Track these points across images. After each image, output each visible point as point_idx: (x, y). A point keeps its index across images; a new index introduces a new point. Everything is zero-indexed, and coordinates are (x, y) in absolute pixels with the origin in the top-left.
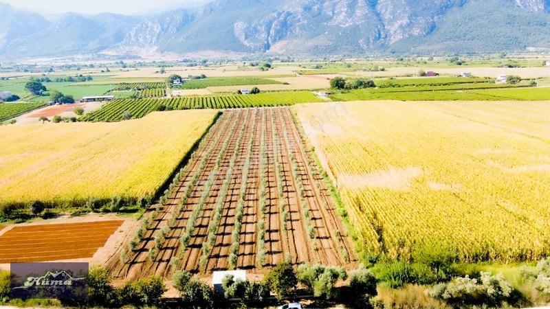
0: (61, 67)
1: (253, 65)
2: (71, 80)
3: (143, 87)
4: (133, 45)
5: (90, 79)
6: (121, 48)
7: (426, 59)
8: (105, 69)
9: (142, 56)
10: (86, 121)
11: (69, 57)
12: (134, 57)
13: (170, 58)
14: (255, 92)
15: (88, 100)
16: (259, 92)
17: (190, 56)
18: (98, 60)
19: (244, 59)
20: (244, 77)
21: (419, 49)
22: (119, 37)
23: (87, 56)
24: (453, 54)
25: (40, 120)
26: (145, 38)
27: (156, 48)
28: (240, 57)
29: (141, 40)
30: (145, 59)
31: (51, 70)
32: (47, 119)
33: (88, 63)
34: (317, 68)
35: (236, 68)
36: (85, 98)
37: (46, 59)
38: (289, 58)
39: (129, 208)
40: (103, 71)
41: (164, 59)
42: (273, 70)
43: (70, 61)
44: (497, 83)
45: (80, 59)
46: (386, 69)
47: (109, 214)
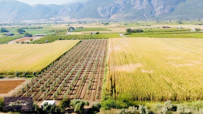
0: (34, 24)
1: (102, 23)
2: (35, 28)
3: (58, 31)
4: (61, 16)
5: (42, 28)
6: (57, 17)
7: (168, 21)
8: (49, 25)
9: (64, 20)
10: (32, 43)
11: (38, 20)
12: (61, 20)
13: (74, 20)
14: (98, 33)
15: (37, 36)
16: (99, 33)
17: (81, 20)
18: (48, 21)
19: (100, 21)
20: (97, 28)
21: (167, 18)
22: (56, 13)
23: (44, 20)
24: (180, 20)
25: (16, 43)
26: (65, 13)
27: (69, 17)
28: (99, 20)
29: (64, 14)
30: (65, 21)
31: (30, 25)
32: (19, 43)
33: (44, 22)
34: (126, 24)
35: (96, 24)
36: (36, 35)
37: (30, 21)
38: (117, 21)
39: (30, 76)
40: (48, 25)
41: (72, 21)
42: (109, 25)
43: (38, 21)
44: (191, 31)
45: (42, 21)
46: (151, 25)
47: (22, 78)
